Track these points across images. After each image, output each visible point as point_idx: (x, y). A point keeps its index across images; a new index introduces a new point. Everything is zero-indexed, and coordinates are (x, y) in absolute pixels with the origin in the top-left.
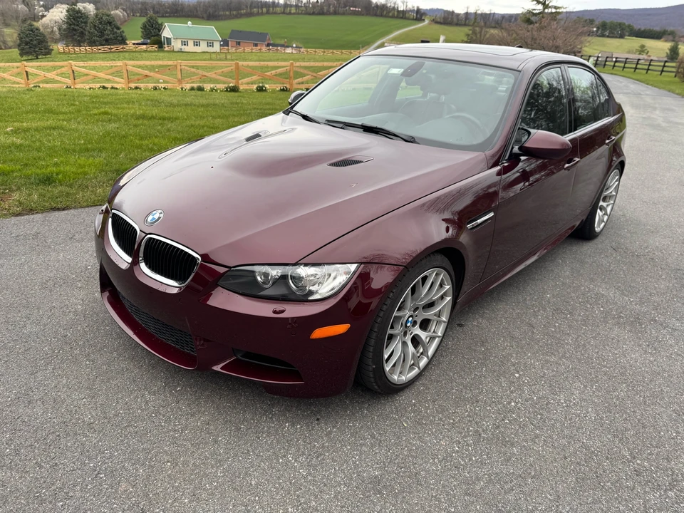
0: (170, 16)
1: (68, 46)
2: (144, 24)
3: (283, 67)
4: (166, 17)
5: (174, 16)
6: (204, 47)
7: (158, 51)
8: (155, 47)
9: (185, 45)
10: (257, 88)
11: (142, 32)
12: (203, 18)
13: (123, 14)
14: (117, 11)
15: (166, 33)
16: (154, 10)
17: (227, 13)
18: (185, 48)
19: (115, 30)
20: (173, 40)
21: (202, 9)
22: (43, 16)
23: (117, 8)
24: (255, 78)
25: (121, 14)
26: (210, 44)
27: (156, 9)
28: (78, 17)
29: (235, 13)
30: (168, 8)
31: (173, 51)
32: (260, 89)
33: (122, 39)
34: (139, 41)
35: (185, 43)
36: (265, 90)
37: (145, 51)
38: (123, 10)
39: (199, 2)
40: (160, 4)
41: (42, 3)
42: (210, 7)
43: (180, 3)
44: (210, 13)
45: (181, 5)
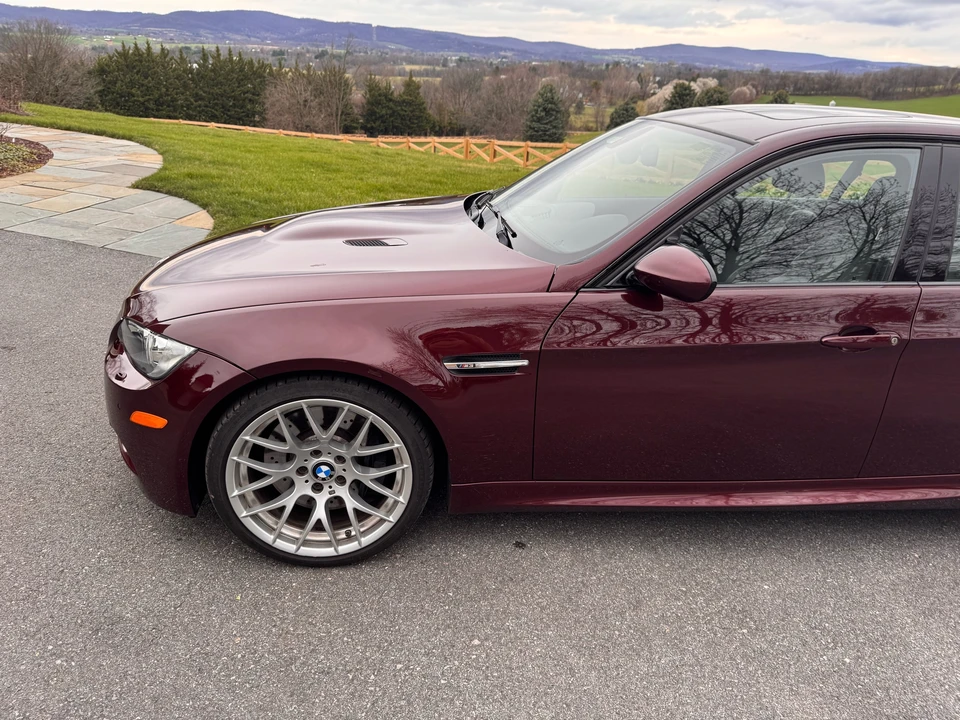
0: (816, 95)
4: (811, 95)
5: (822, 94)
12: (866, 97)
13: (751, 91)
14: (745, 88)
16: (796, 85)
17: (910, 89)
21: (868, 84)
22: (654, 94)
23: (745, 84)
25: (748, 91)
27: (799, 85)
28: (684, 95)
29: (922, 89)
30: (817, 83)
38: (754, 86)
39: (867, 75)
40: (807, 78)
41: (658, 79)
42: (882, 81)
43: (837, 76)
44: (879, 91)
45: (839, 79)
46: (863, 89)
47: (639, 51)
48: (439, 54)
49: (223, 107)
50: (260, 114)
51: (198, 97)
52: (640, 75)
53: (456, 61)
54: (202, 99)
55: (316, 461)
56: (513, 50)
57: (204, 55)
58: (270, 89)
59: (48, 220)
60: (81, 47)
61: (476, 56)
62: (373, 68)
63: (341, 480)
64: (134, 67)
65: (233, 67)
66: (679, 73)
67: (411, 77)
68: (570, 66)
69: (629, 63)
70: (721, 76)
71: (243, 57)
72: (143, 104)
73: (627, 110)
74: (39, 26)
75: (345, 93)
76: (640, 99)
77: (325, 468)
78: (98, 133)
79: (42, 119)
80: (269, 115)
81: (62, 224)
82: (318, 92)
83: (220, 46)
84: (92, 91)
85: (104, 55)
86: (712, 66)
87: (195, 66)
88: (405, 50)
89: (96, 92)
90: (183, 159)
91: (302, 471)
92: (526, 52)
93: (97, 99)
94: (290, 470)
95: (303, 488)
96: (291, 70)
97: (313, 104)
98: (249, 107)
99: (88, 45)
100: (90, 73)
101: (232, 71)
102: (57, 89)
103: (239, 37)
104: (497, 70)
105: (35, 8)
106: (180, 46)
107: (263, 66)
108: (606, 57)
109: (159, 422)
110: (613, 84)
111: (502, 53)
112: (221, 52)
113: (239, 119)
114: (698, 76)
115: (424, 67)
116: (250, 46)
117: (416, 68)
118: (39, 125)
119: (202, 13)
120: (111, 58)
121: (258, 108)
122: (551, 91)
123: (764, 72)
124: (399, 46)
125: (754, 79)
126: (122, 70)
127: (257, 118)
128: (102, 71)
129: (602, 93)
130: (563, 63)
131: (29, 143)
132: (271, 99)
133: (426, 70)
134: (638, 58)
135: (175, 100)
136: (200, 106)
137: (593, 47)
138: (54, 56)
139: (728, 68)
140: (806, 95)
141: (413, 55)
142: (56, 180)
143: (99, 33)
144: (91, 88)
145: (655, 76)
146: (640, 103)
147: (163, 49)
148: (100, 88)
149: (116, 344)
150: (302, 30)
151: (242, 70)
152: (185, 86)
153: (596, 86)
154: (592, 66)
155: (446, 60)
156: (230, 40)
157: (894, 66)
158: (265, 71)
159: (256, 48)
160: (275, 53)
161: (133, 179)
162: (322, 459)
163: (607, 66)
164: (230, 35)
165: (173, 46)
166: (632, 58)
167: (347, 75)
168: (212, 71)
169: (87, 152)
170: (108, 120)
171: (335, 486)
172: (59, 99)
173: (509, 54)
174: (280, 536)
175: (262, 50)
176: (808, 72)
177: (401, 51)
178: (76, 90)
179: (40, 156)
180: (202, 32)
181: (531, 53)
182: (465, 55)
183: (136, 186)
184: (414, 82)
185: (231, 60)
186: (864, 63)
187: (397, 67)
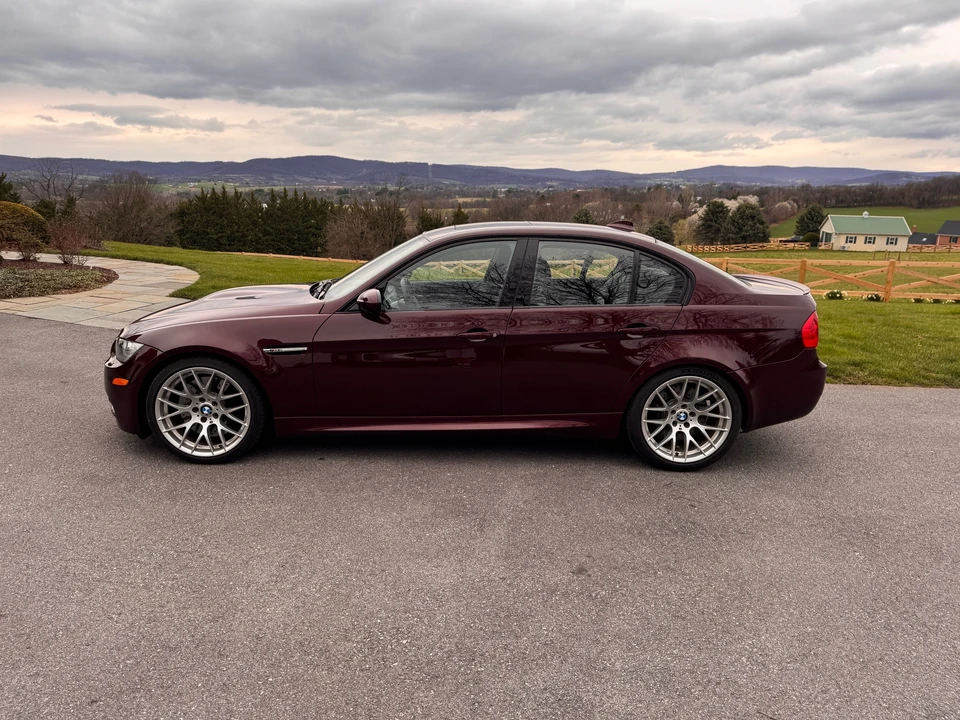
1: (698, 244)
2: (802, 217)
3: (879, 267)
4: (855, 207)
6: (880, 244)
7: (809, 250)
8: (806, 245)
9: (851, 242)
10: (828, 295)
11: (797, 227)
12: (911, 206)
13: (792, 206)
14: (786, 203)
15: (828, 227)
16: (837, 197)
17: (955, 197)
18: (851, 247)
19: (758, 225)
20: (834, 236)
21: (911, 194)
22: (695, 212)
23: (786, 199)
24: (828, 281)
25: (790, 206)
26: (892, 240)
28: (718, 212)
31: (832, 250)
32: (832, 296)
33: (765, 236)
34: (790, 238)
35: (851, 240)
36: (841, 297)
37: (792, 250)
38: (794, 201)
39: (910, 185)
40: (848, 191)
41: (699, 198)
42: (926, 190)
43: (879, 187)
44: (924, 199)
45: (880, 190)
46: (907, 199)
47: (680, 174)
48: (489, 187)
49: (289, 241)
50: (322, 245)
51: (266, 233)
52: (681, 196)
53: (505, 193)
54: (270, 234)
55: (202, 404)
56: (558, 180)
57: (273, 195)
58: (330, 223)
59: (104, 318)
60: (165, 194)
61: (524, 187)
62: (426, 202)
63: (216, 416)
64: (211, 209)
65: (298, 206)
66: (720, 192)
67: (460, 208)
68: (612, 191)
69: (671, 185)
70: (762, 193)
71: (307, 196)
72: (217, 240)
73: (660, 229)
74: (131, 178)
75: (398, 226)
76: (681, 217)
77: (207, 408)
78: (157, 262)
79: (119, 253)
80: (330, 246)
81: (114, 320)
82: (373, 225)
83: (287, 187)
84: (172, 231)
85: (185, 200)
86: (753, 184)
87: (265, 205)
88: (458, 185)
89: (176, 232)
90: (214, 277)
91: (195, 410)
92: (570, 180)
93: (176, 237)
94: (189, 409)
95: (196, 419)
96: (350, 207)
97: (369, 236)
98: (312, 240)
99: (173, 191)
100: (171, 215)
101: (298, 208)
102: (142, 230)
103: (307, 180)
104: (542, 198)
105: (131, 162)
106: (254, 189)
107: (325, 204)
108: (649, 181)
109: (125, 382)
110: (655, 205)
111: (549, 183)
112: (288, 193)
113: (303, 251)
114: (739, 194)
115: (475, 199)
116: (317, 187)
117: (468, 200)
118: (113, 257)
119: (275, 160)
120: (190, 202)
121: (321, 240)
122: (586, 214)
123: (805, 188)
124: (453, 181)
125: (794, 194)
126: (200, 212)
127: (319, 249)
128: (182, 214)
129: (645, 215)
130: (606, 189)
131: (101, 270)
132: (332, 233)
133: (476, 202)
134: (680, 181)
135: (244, 236)
136: (267, 240)
137: (635, 172)
138: (142, 201)
139: (769, 185)
140: (848, 207)
141: (465, 189)
142: (116, 293)
143: (184, 181)
144: (171, 228)
145: (695, 196)
146: (681, 221)
147: (236, 192)
148: (178, 228)
149: (113, 350)
150: (364, 171)
151: (306, 207)
152: (255, 223)
153: (638, 208)
154: (634, 190)
155: (495, 192)
156: (299, 182)
157: (937, 176)
158: (327, 208)
159: (321, 187)
160: (340, 192)
161: (171, 291)
162: (206, 403)
163: (649, 189)
164: (300, 178)
165: (247, 189)
166: (674, 180)
167: (402, 209)
168: (279, 209)
169: (145, 274)
170: (172, 253)
171: (213, 419)
172: (143, 238)
173: (555, 184)
174: (183, 444)
175: (328, 190)
176: (850, 185)
177: (455, 185)
178: (158, 230)
179: (109, 277)
180: (275, 176)
181: (576, 182)
182: (514, 186)
183: (172, 295)
184: (463, 213)
185: (296, 199)
186: (907, 175)
187: (450, 201)
